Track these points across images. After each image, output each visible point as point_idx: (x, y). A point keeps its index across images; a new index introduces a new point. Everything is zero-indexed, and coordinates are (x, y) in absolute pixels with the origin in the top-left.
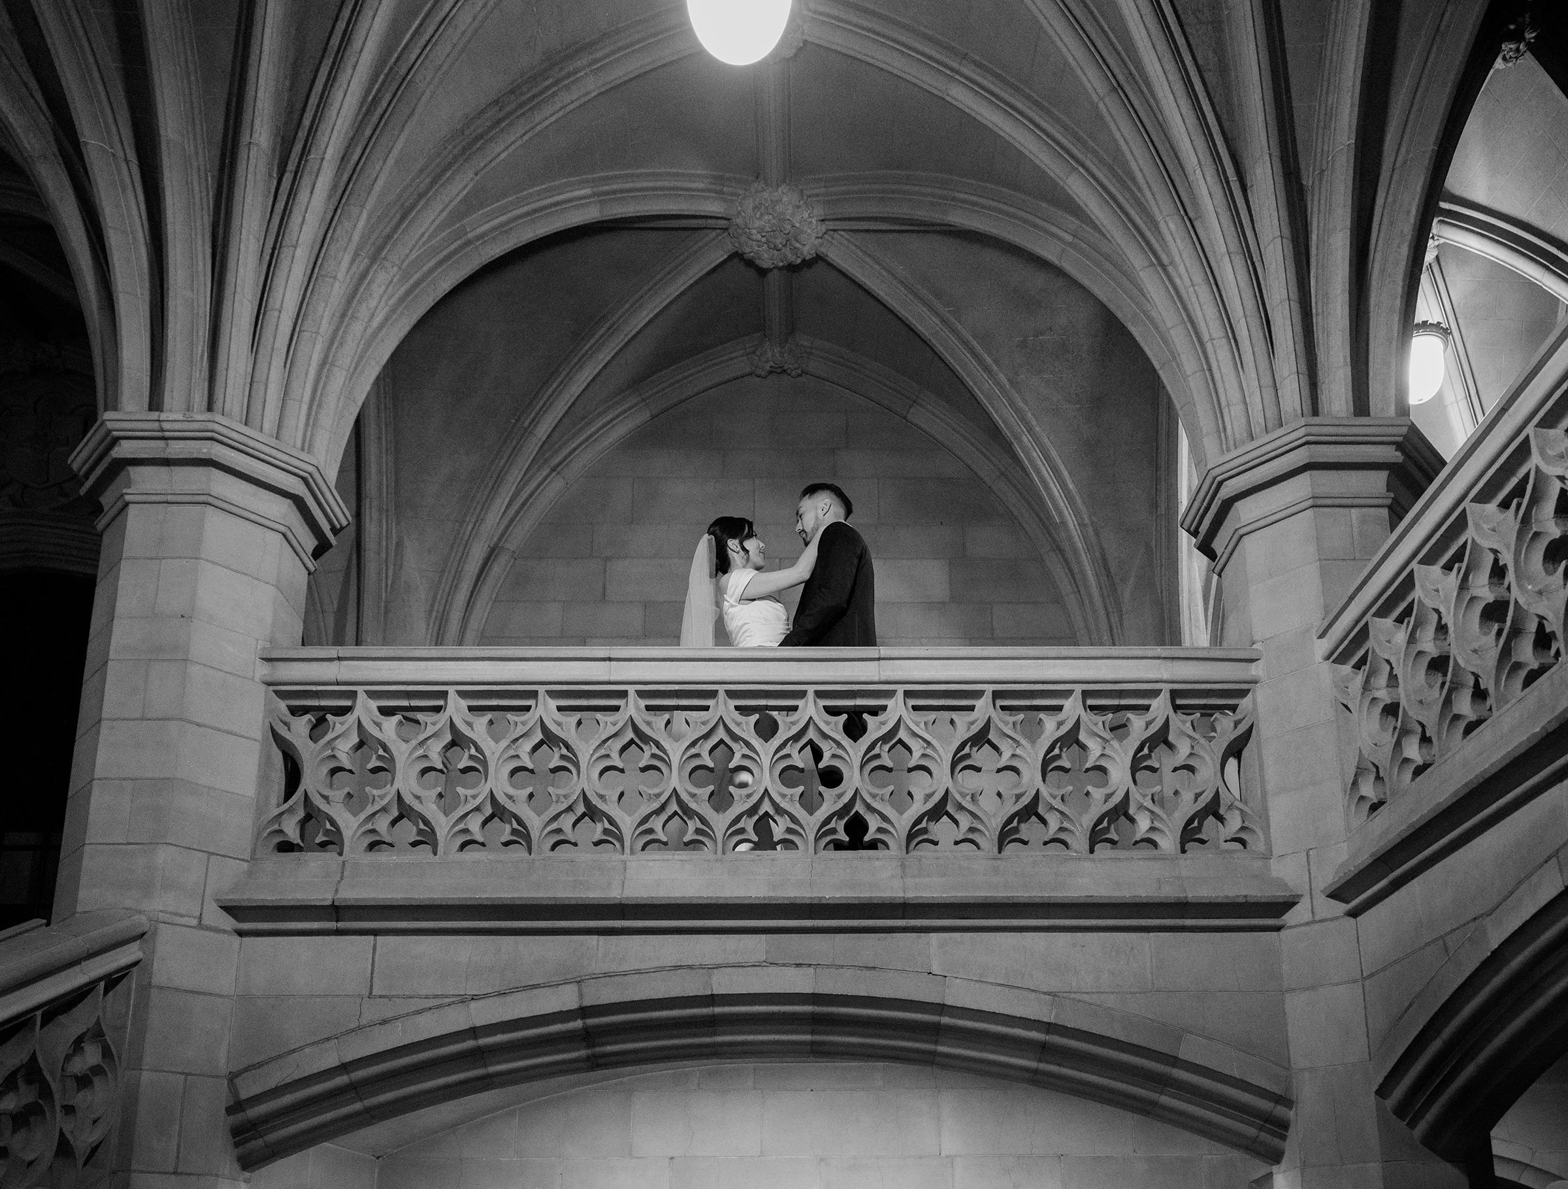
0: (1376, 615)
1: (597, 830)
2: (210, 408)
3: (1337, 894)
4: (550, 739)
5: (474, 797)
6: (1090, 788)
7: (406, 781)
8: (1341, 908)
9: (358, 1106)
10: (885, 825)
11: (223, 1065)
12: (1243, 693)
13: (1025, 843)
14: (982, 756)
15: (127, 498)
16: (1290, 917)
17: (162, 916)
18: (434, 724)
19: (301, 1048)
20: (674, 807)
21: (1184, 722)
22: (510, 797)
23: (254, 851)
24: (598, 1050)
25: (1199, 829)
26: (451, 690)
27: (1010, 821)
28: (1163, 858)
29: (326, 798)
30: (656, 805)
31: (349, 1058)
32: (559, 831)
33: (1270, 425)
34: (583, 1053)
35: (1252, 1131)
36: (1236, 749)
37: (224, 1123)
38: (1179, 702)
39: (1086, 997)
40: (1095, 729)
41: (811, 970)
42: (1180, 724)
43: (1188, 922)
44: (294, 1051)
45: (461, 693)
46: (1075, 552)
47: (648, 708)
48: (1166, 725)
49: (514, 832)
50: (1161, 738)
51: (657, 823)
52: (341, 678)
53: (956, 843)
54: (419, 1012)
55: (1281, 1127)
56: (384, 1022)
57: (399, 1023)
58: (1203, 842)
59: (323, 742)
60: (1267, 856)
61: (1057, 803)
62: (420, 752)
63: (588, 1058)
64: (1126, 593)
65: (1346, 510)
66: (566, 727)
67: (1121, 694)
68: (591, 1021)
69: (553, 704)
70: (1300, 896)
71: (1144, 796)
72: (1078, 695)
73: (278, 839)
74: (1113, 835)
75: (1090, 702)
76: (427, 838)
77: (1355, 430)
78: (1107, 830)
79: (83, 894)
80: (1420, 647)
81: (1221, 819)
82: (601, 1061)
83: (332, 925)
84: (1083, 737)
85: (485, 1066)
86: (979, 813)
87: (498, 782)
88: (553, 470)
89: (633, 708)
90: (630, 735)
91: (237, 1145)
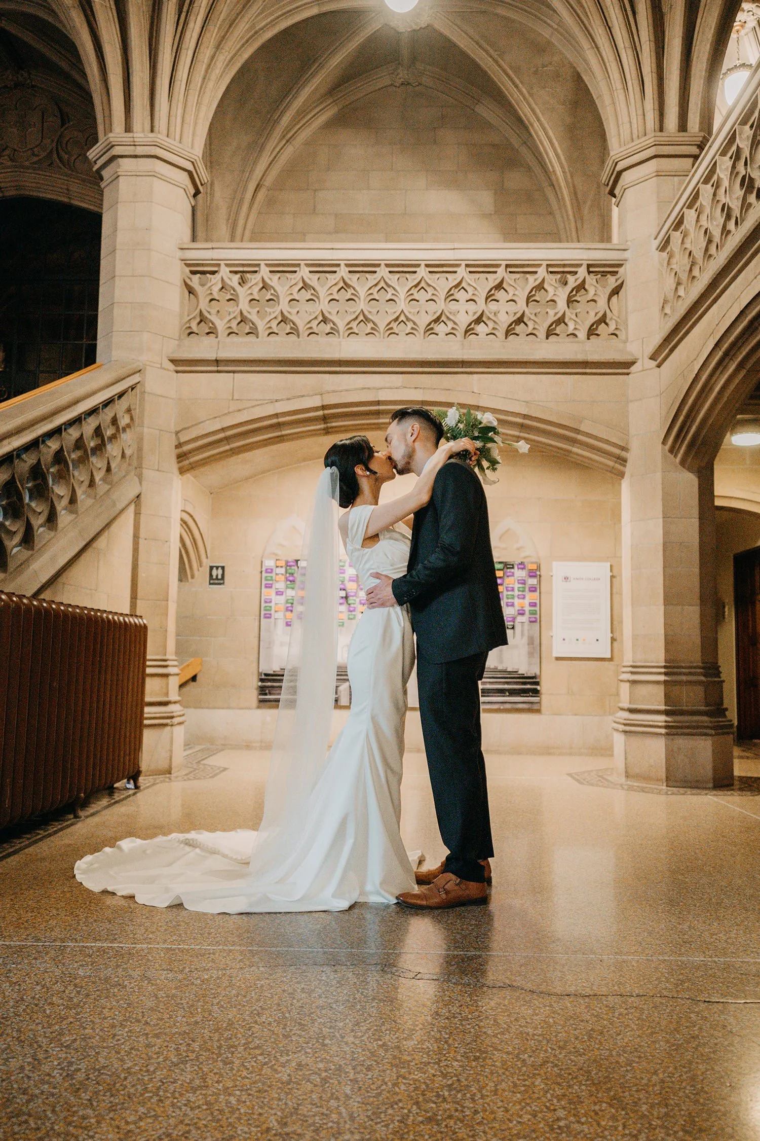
0: (674, 230)
1: (327, 328)
2: (152, 131)
3: (653, 358)
4: (305, 286)
5: (274, 312)
6: (548, 310)
7: (244, 305)
8: (654, 363)
9: (227, 447)
10: (455, 326)
11: (173, 428)
12: (620, 265)
13: (518, 335)
14: (500, 295)
15: (119, 174)
16: (633, 369)
17: (148, 363)
18: (255, 279)
19: (205, 421)
20: (361, 318)
21: (592, 279)
22: (289, 312)
23: (180, 336)
24: (329, 425)
25: (597, 329)
26: (262, 263)
27: (511, 325)
28: (578, 342)
29: (209, 312)
30: (354, 317)
31: (225, 426)
32: (311, 328)
33: (640, 135)
34: (322, 426)
35: (611, 463)
36: (616, 291)
37: (174, 453)
38: (591, 269)
39: (540, 403)
40: (551, 282)
41: (422, 390)
42: (591, 280)
43: (588, 371)
44: (202, 422)
45: (267, 265)
46: (560, 188)
47: (350, 272)
48: (584, 281)
49: (291, 328)
50: (581, 287)
51: (354, 325)
52: (214, 257)
53: (487, 335)
54: (253, 407)
55: (623, 461)
56: (239, 410)
57: (245, 411)
58: (598, 335)
59: (206, 287)
60: (626, 342)
61: (533, 317)
62: (249, 292)
63: (324, 429)
64: (586, 210)
65: (672, 178)
66: (313, 280)
67: (564, 266)
68: (326, 412)
69: (307, 269)
70: (638, 359)
71: (572, 314)
72: (544, 267)
73: (189, 331)
74: (557, 331)
75: (551, 269)
76: (253, 332)
77: (677, 139)
78: (555, 329)
79: (114, 353)
80: (685, 246)
81: (607, 324)
82: (330, 430)
83: (215, 368)
84: (546, 286)
85: (281, 431)
86: (497, 321)
87: (284, 305)
88: (287, 141)
89: (343, 271)
90: (341, 284)
91: (179, 462)
